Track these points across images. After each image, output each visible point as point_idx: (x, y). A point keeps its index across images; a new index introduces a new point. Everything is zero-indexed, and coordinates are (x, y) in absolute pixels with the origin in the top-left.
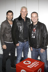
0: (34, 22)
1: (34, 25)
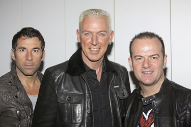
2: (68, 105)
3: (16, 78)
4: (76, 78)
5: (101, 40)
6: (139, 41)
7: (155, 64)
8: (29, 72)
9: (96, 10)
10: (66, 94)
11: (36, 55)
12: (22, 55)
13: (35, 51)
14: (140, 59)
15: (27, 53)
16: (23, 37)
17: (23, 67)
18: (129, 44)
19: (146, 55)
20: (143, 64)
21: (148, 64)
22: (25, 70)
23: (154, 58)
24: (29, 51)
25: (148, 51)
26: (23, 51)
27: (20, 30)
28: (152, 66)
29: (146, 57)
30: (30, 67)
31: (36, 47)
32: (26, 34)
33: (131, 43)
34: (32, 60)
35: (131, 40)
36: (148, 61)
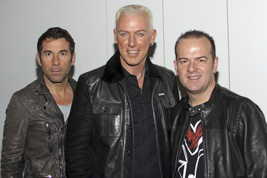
0: (193, 88)
1: (194, 105)
2: (104, 117)
3: (44, 87)
4: (114, 85)
5: (140, 40)
6: (185, 41)
7: (203, 67)
8: (57, 78)
9: (134, 7)
10: (103, 104)
11: (64, 59)
12: (48, 59)
13: (63, 54)
14: (185, 62)
15: (54, 57)
16: (48, 39)
17: (50, 73)
18: (174, 44)
19: (192, 58)
20: (189, 68)
21: (194, 68)
22: (53, 77)
23: (201, 61)
24: (56, 55)
25: (194, 53)
26: (49, 54)
27: (46, 31)
28: (199, 70)
29: (192, 60)
30: (58, 73)
31: (63, 49)
32: (51, 36)
33: (177, 42)
34: (59, 64)
35: (176, 40)
36: (194, 64)
